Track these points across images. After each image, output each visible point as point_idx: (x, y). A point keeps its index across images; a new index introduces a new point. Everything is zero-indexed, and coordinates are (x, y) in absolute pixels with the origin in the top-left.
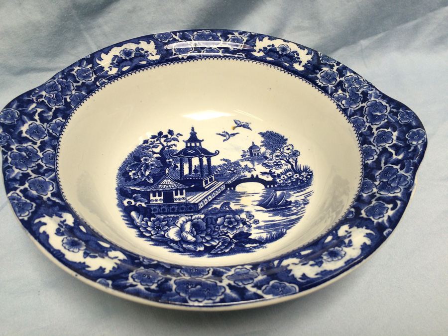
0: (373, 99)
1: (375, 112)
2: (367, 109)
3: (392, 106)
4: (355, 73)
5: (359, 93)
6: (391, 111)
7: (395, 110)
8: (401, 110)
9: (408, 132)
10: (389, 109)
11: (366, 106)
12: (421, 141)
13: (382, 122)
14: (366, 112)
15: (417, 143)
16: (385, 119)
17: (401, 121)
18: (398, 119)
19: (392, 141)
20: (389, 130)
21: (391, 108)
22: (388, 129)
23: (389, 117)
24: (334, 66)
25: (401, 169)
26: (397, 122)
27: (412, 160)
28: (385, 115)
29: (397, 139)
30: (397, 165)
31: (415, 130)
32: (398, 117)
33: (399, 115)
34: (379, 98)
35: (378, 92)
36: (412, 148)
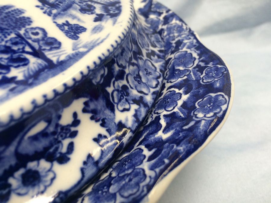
0: (185, 49)
1: (179, 65)
2: (173, 61)
3: (202, 59)
4: (181, 20)
5: (174, 42)
6: (198, 66)
7: (202, 64)
8: (211, 65)
9: (203, 97)
10: (196, 62)
11: (173, 58)
12: (211, 114)
13: (180, 79)
14: (170, 66)
15: (205, 116)
16: (185, 75)
17: (203, 80)
18: (202, 76)
19: (174, 108)
20: (181, 91)
21: (199, 62)
22: (179, 90)
23: (192, 73)
24: (162, 13)
25: (150, 159)
26: (198, 81)
27: (177, 145)
28: (188, 70)
29: (181, 106)
30: (150, 150)
31: (213, 95)
32: (202, 74)
33: (204, 72)
34: (192, 49)
35: (195, 41)
36: (192, 124)
